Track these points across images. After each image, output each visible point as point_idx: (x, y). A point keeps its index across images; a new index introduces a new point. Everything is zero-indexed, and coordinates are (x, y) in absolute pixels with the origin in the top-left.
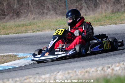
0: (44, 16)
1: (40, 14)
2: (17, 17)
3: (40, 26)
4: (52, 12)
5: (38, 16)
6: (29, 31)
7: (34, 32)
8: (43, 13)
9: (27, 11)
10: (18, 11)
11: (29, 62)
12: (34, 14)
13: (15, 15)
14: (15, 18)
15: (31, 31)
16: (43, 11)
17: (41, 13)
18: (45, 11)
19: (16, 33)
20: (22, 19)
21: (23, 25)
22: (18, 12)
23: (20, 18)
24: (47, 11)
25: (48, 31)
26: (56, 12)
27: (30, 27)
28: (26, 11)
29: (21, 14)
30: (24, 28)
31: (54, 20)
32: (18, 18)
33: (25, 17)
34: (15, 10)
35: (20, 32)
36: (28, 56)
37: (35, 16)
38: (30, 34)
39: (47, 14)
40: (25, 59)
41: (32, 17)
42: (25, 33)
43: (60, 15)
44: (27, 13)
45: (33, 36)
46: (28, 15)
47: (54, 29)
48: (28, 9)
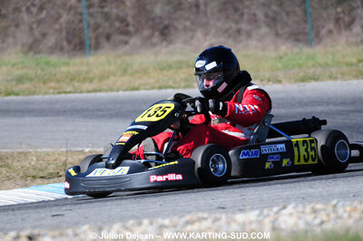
0: (241, 42)
1: (229, 36)
2: (162, 41)
4: (264, 30)
8: (239, 31)
9: (193, 23)
10: (166, 22)
12: (211, 34)
13: (157, 34)
14: (156, 44)
16: (239, 26)
17: (231, 32)
18: (244, 26)
19: (160, 88)
20: (177, 46)
21: (180, 65)
22: (166, 27)
23: (170, 43)
24: (249, 28)
26: (277, 29)
28: (188, 23)
29: (173, 32)
30: (182, 75)
31: (271, 53)
32: (165, 43)
33: (186, 42)
34: (157, 20)
35: (171, 83)
39: (249, 35)
43: (287, 39)
44: (191, 30)
46: (195, 37)
47: (269, 80)
48: (196, 18)
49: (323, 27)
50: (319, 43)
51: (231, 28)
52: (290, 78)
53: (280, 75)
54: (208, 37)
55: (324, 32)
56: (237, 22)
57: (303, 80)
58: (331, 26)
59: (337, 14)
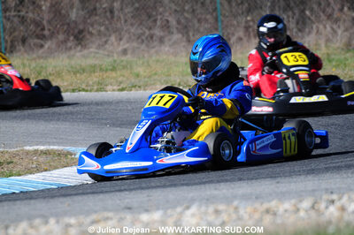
0: (154, 47)
1: (143, 41)
2: (77, 45)
3: (142, 73)
4: (177, 36)
5: (135, 44)
6: (109, 87)
7: (122, 90)
8: (152, 36)
9: (107, 29)
10: (81, 27)
12: (124, 40)
13: (72, 38)
14: (70, 48)
15: (116, 87)
16: (152, 32)
17: (144, 38)
18: (158, 32)
19: (73, 91)
20: (91, 50)
21: (93, 69)
22: (81, 32)
23: (84, 47)
24: (162, 34)
26: (189, 36)
27: (114, 74)
28: (102, 28)
29: (88, 36)
30: (95, 78)
32: (79, 48)
33: (100, 47)
34: (72, 25)
35: (84, 86)
37: (127, 46)
38: (111, 94)
39: (161, 40)
41: (120, 49)
42: (97, 91)
44: (105, 35)
45: (119, 102)
48: (111, 23)
49: (233, 34)
51: (144, 33)
53: (190, 80)
54: (122, 43)
55: (233, 39)
58: (241, 33)
59: (247, 22)
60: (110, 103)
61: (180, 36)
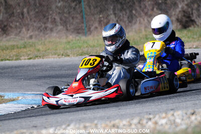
0: (47, 34)
1: (41, 31)
2: (3, 34)
3: (41, 49)
4: (60, 27)
5: (37, 33)
6: (22, 58)
7: (30, 59)
8: (46, 28)
9: (21, 24)
10: (5, 24)
11: (22, 107)
12: (31, 30)
15: (26, 58)
16: (46, 25)
17: (42, 29)
18: (49, 25)
19: (2, 60)
20: (12, 36)
21: (13, 47)
22: (5, 26)
23: (8, 35)
24: (52, 26)
25: (54, 58)
26: (67, 27)
27: (25, 50)
28: (18, 24)
29: (9, 29)
30: (14, 53)
31: (64, 40)
32: (5, 36)
33: (16, 35)
34: (1, 22)
35: (8, 58)
36: (20, 98)
37: (32, 34)
38: (24, 61)
39: (51, 30)
40: (15, 102)
41: (28, 35)
42: (16, 60)
43: (73, 32)
44: (19, 28)
45: (28, 66)
46: (22, 32)
47: (62, 55)
48: (22, 21)
49: (92, 25)
50: (90, 34)
51: (41, 26)
52: (74, 54)
53: (69, 52)
54: (29, 32)
55: (92, 28)
56: (45, 23)
57: (81, 55)
58: (97, 24)
59: (100, 18)
60: (23, 66)
61: (62, 27)
